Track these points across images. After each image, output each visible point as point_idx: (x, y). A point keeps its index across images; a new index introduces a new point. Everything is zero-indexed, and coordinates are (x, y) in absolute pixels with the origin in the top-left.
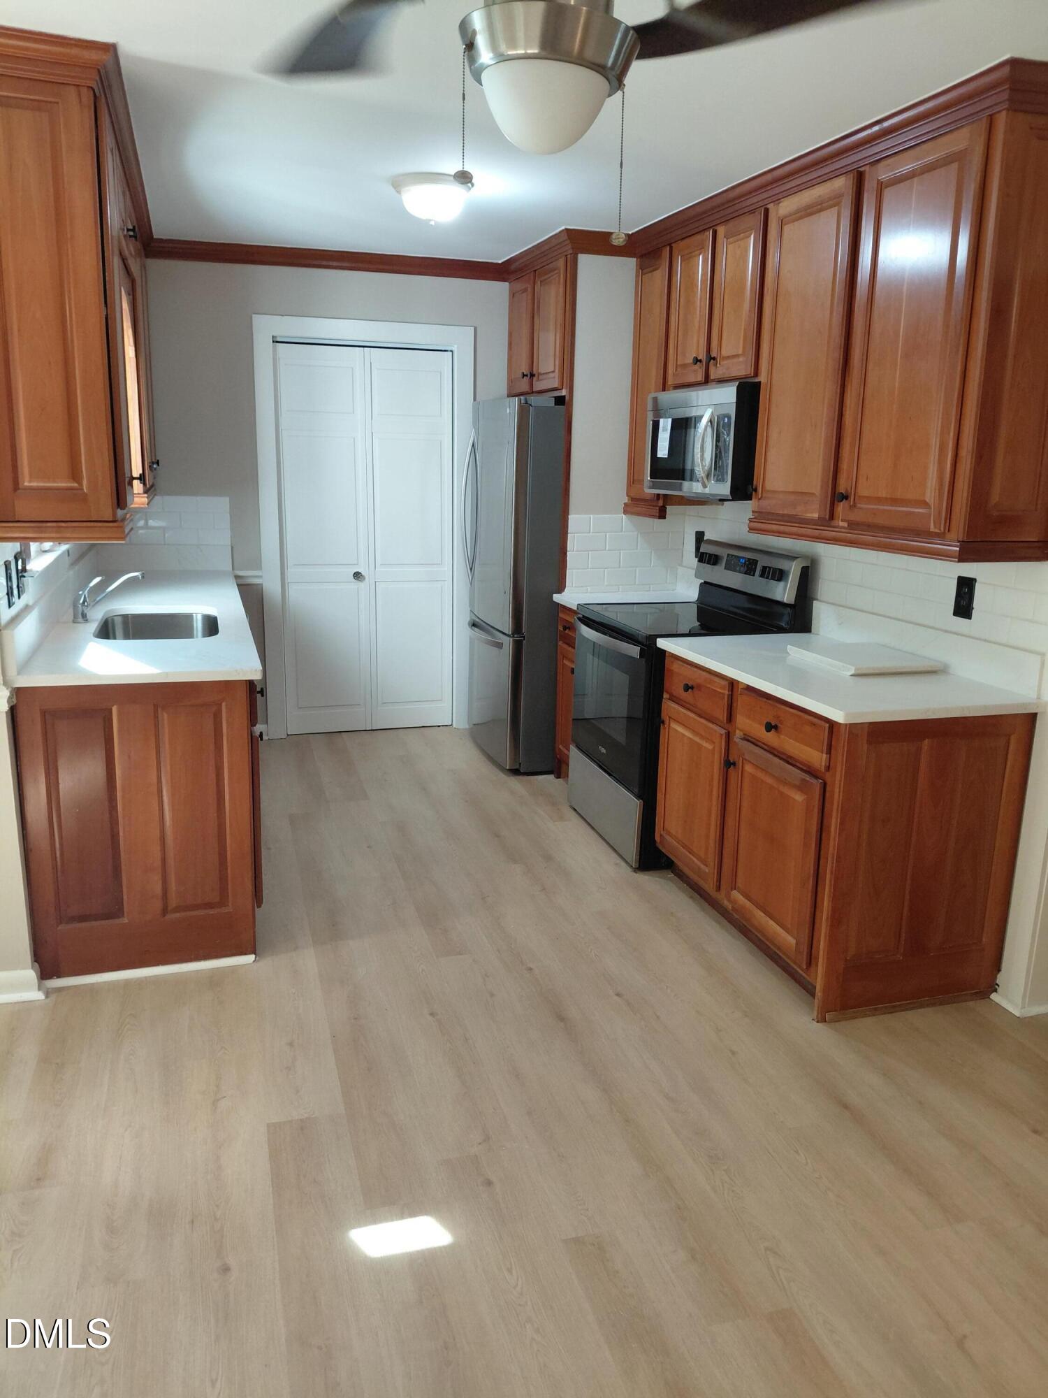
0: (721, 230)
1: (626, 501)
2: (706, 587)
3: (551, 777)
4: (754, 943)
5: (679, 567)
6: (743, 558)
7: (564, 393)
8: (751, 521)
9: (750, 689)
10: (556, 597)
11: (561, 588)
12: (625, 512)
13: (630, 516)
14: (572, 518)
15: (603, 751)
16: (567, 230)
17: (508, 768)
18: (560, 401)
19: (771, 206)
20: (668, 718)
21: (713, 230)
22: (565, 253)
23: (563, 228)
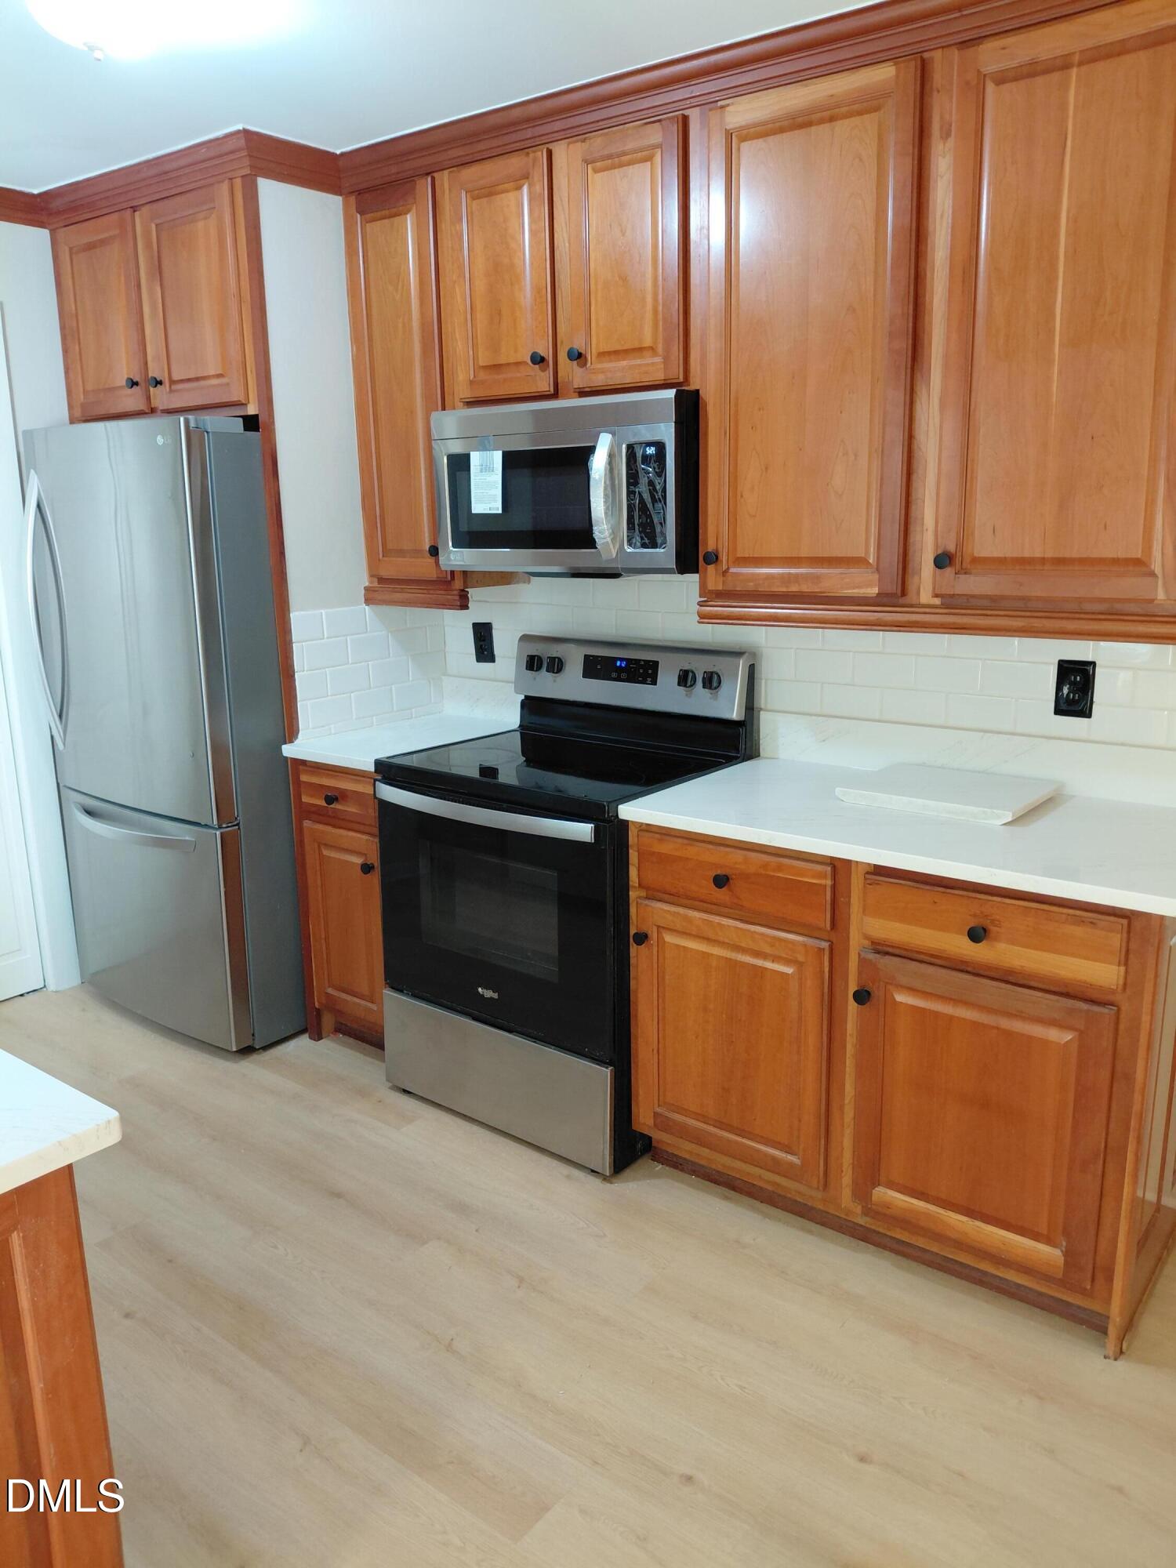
0: (561, 151)
1: (367, 584)
2: (531, 705)
3: (304, 1041)
4: (892, 1250)
5: (443, 677)
6: (621, 660)
7: (252, 410)
8: (700, 604)
9: (879, 871)
10: (288, 751)
11: (290, 732)
12: (368, 601)
13: (374, 607)
14: (296, 617)
15: (489, 994)
16: (246, 132)
17: (234, 1049)
18: (251, 423)
19: (694, 115)
20: (655, 929)
21: (547, 148)
22: (229, 175)
23: (240, 127)
